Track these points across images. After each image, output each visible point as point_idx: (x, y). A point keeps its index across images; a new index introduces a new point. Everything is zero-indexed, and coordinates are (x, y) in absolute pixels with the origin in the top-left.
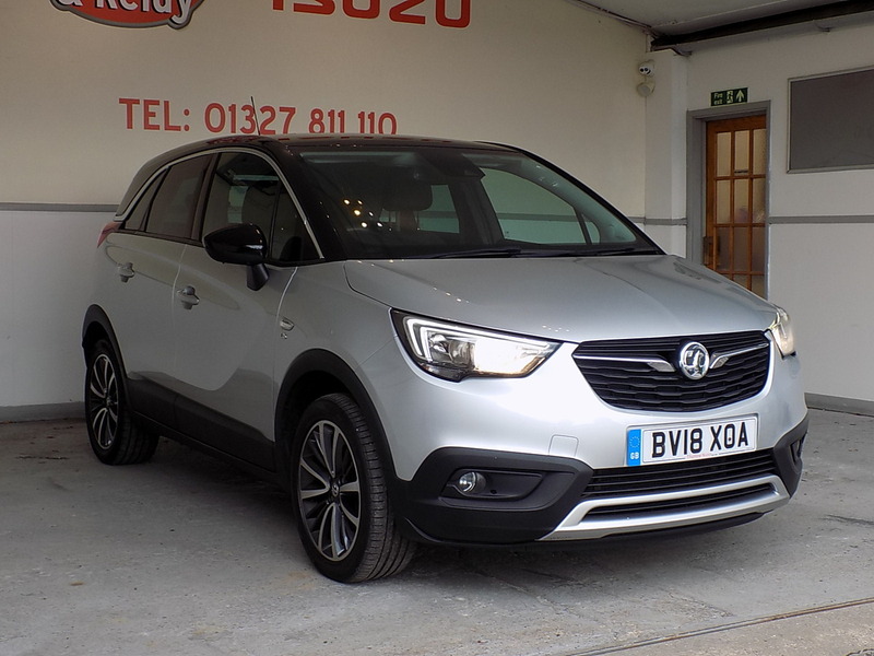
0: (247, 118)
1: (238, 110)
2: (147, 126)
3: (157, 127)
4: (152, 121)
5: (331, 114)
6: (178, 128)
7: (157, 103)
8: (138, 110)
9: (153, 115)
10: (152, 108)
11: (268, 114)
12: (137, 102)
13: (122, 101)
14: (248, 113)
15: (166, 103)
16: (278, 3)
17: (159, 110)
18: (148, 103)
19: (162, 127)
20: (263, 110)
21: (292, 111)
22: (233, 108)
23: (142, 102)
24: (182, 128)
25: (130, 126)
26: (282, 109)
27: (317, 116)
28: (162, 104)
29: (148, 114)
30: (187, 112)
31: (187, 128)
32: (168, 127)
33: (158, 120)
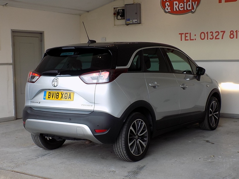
0: (211, 35)
1: (209, 33)
2: (186, 40)
3: (188, 40)
4: (187, 38)
5: (236, 31)
6: (193, 40)
7: (188, 33)
8: (183, 36)
9: (187, 37)
10: (187, 35)
11: (217, 33)
12: (183, 34)
13: (180, 34)
14: (211, 34)
15: (190, 33)
16: (220, 1)
17: (188, 35)
18: (186, 34)
19: (189, 40)
20: (216, 32)
21: (224, 32)
22: (207, 33)
23: (184, 34)
24: (194, 40)
25: (181, 40)
26: (221, 32)
27: (232, 32)
28: (189, 34)
29: (186, 37)
30: (195, 35)
31: (195, 39)
32: (191, 40)
33: (188, 38)
